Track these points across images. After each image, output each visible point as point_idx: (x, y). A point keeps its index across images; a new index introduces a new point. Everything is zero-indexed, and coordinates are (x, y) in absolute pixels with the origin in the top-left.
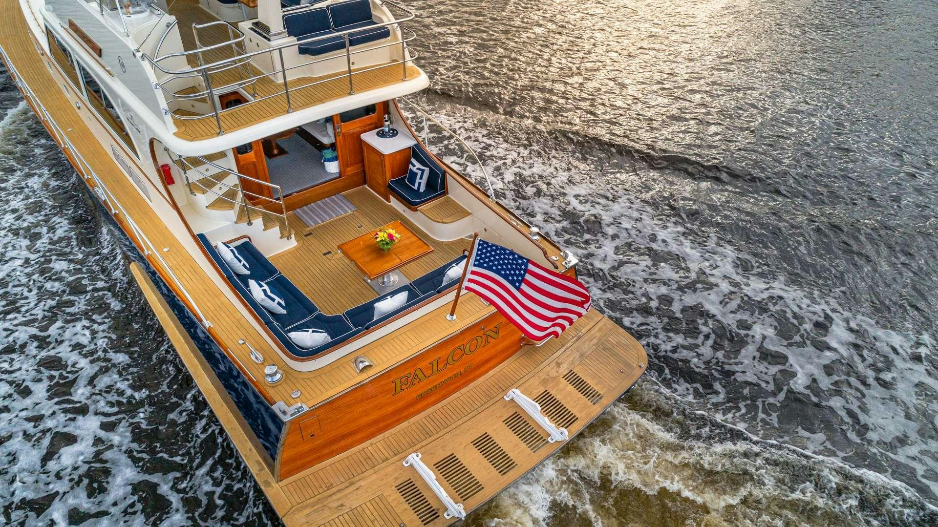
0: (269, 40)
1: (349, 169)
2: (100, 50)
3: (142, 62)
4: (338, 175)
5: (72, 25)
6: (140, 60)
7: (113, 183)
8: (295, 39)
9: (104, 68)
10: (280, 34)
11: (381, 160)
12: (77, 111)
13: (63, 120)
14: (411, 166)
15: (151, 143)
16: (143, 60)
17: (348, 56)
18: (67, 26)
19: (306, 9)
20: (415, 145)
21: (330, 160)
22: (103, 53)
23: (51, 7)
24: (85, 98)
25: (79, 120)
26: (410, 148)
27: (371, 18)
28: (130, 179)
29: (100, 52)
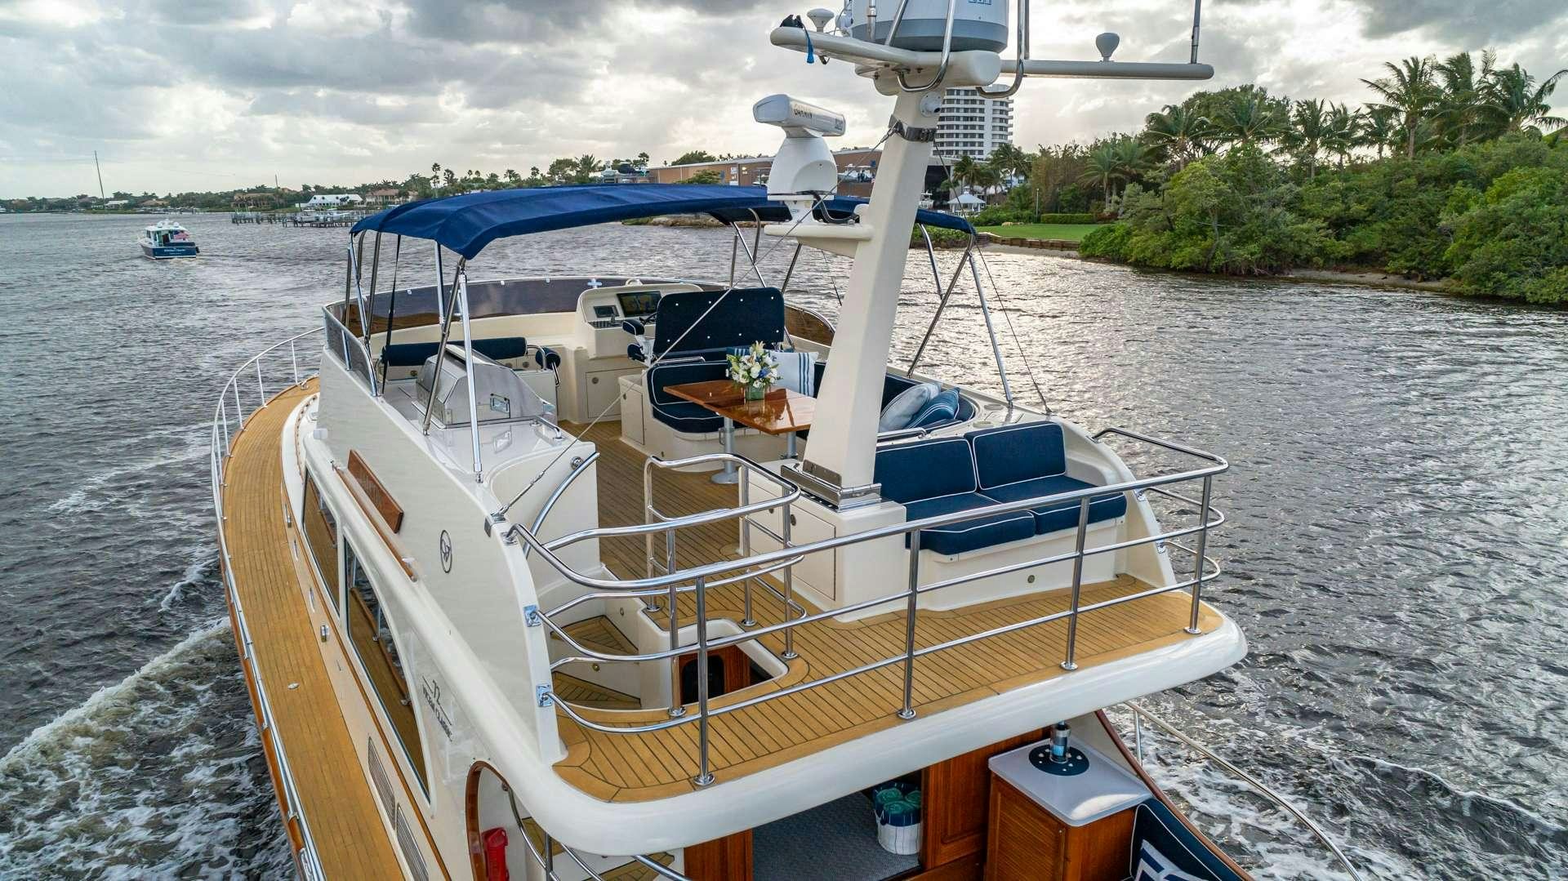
0: (835, 508)
1: (944, 849)
2: (401, 515)
3: (506, 549)
4: (915, 864)
5: (356, 465)
6: (502, 541)
7: (348, 840)
8: (902, 509)
9: (399, 558)
10: (867, 492)
11: (1057, 840)
12: (321, 644)
13: (286, 663)
14: (1143, 866)
15: (475, 775)
16: (510, 543)
17: (1079, 561)
18: (344, 467)
19: (916, 439)
20: (1148, 802)
21: (898, 821)
22: (407, 522)
23: (325, 431)
24: (341, 620)
25: (316, 665)
26: (1133, 809)
27: (1063, 469)
28: (393, 834)
29: (396, 520)
